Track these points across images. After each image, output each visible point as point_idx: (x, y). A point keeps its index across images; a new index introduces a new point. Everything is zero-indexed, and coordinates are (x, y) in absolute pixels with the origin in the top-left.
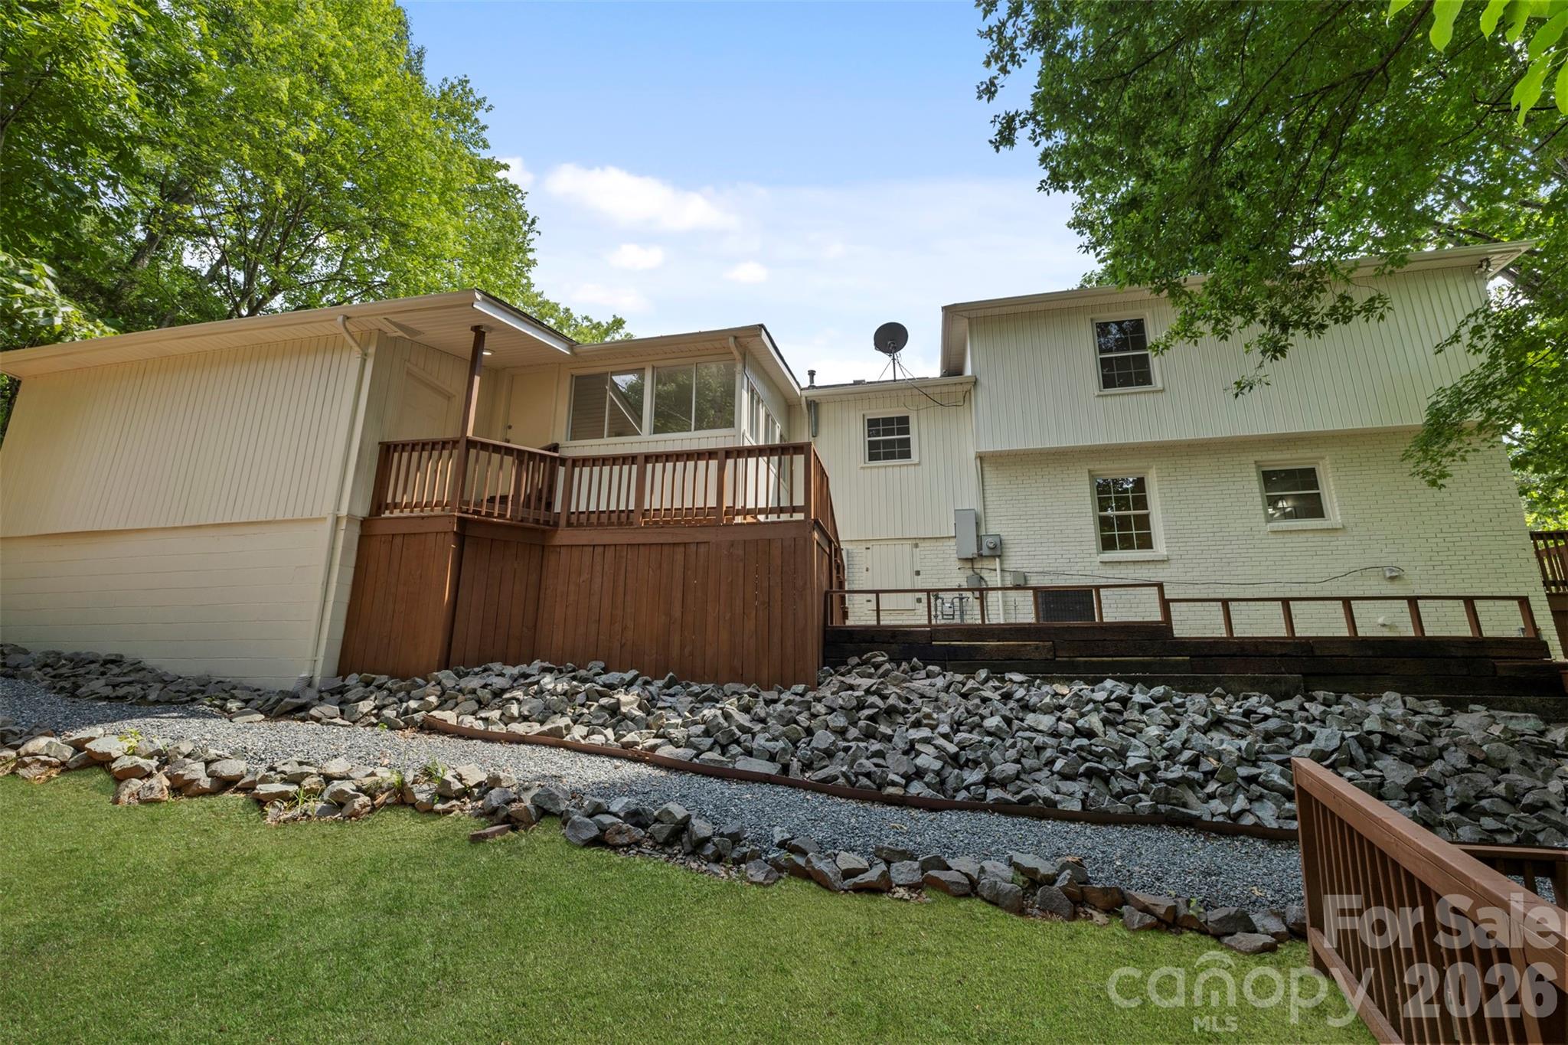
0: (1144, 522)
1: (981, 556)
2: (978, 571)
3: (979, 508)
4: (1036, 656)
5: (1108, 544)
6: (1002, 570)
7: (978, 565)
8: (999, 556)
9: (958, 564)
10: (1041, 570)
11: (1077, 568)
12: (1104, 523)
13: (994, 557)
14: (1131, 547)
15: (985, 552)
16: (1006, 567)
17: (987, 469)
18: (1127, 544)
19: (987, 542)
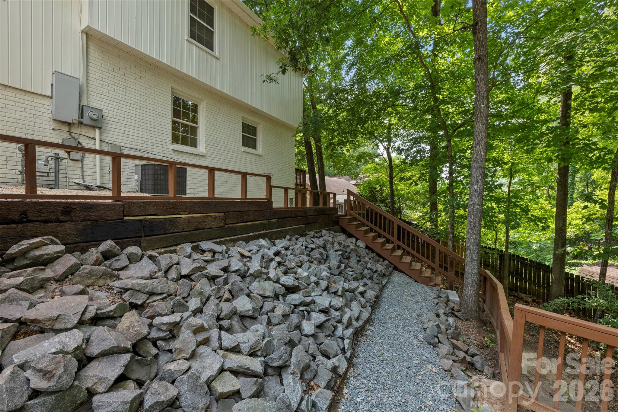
0: (194, 131)
1: (81, 123)
2: (76, 136)
3: (83, 80)
4: (214, 225)
5: (175, 139)
6: (101, 141)
7: (76, 131)
8: (100, 128)
9: (52, 125)
10: (133, 147)
11: (158, 151)
12: (175, 126)
13: (94, 127)
14: (186, 144)
15: (86, 121)
16: (104, 138)
17: (92, 48)
18: (184, 142)
19: (88, 114)
